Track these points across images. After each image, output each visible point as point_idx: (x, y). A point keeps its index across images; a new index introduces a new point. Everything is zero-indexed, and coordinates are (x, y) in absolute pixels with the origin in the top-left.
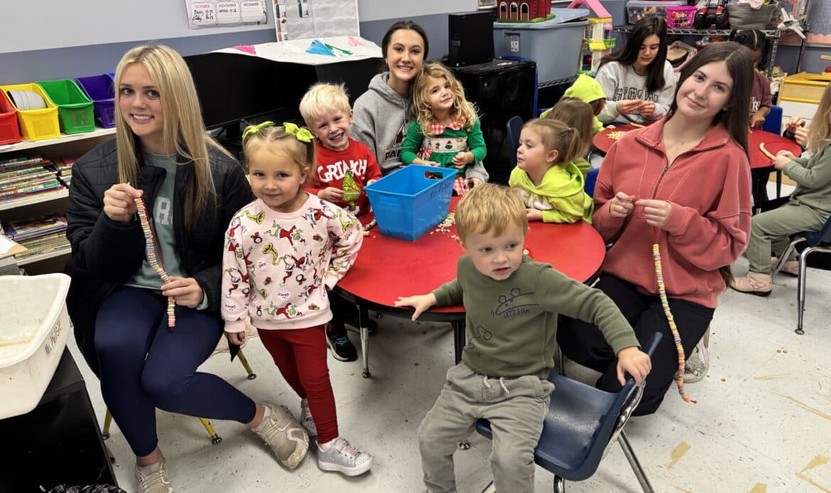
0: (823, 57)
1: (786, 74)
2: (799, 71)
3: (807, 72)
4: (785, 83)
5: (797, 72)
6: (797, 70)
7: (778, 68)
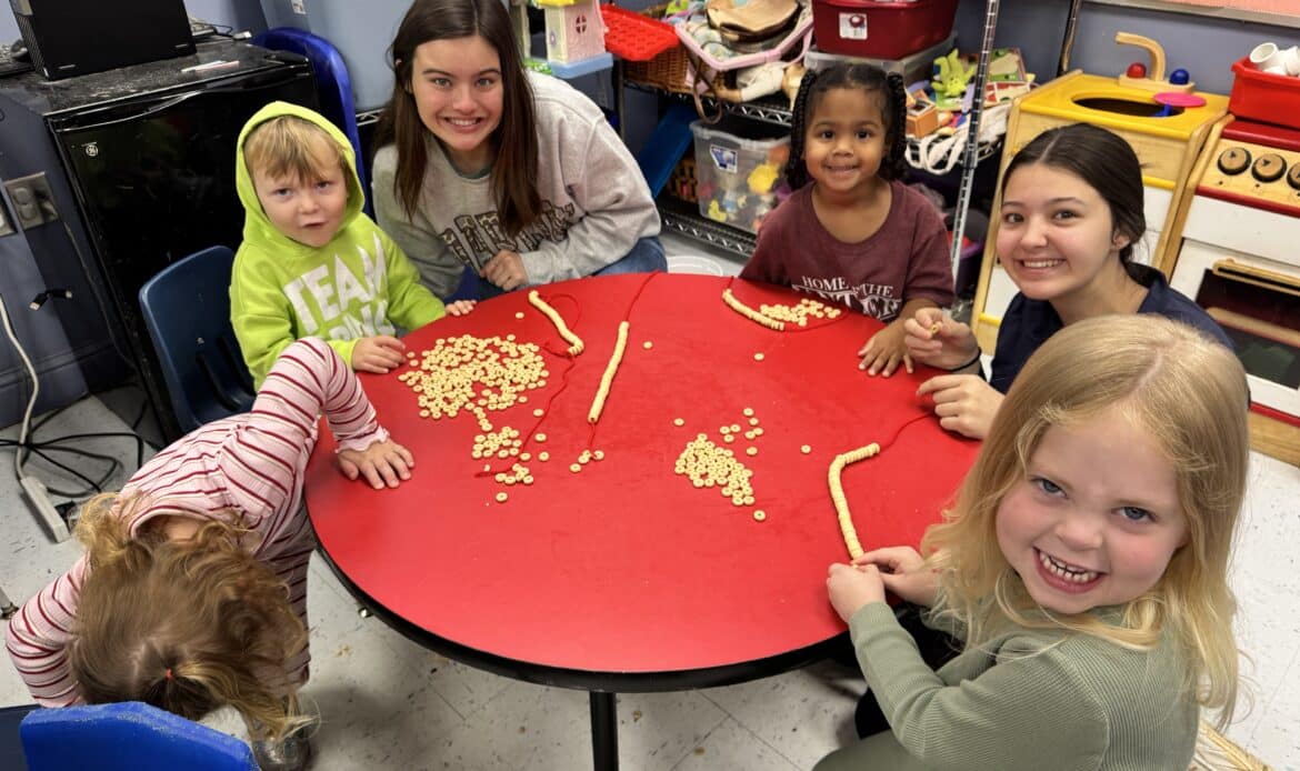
0: (1123, 36)
1: (1031, 77)
2: (1065, 67)
3: (1085, 72)
4: (1022, 111)
5: (1060, 73)
6: (1060, 67)
7: (1016, 57)
